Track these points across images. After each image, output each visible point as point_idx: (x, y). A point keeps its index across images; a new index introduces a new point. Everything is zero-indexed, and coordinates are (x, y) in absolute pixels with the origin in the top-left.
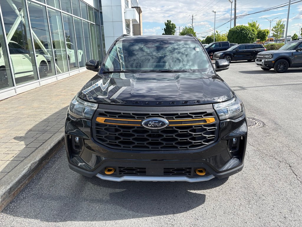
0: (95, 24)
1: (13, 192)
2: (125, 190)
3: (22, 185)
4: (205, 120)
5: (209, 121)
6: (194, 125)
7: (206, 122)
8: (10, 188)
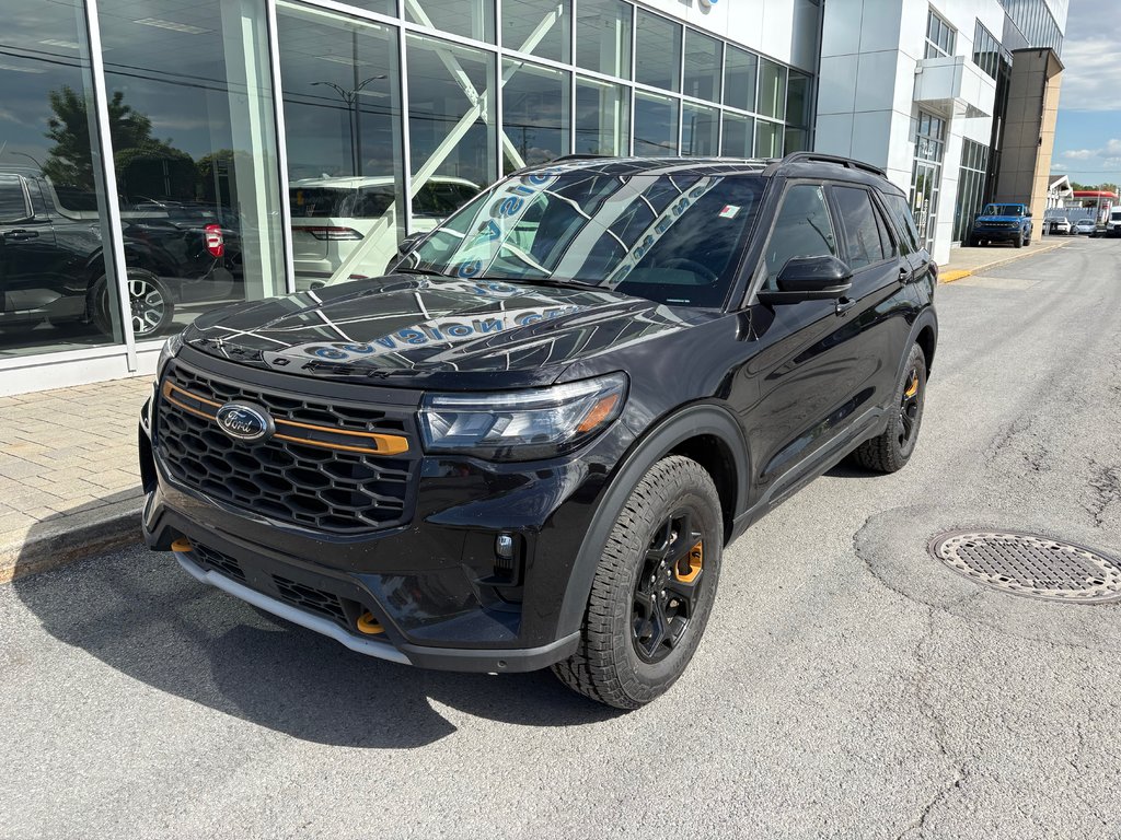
0: (783, 122)
1: (70, 549)
2: (283, 630)
3: (110, 542)
4: (372, 438)
5: (386, 445)
6: (335, 449)
7: (376, 449)
8: (63, 537)
